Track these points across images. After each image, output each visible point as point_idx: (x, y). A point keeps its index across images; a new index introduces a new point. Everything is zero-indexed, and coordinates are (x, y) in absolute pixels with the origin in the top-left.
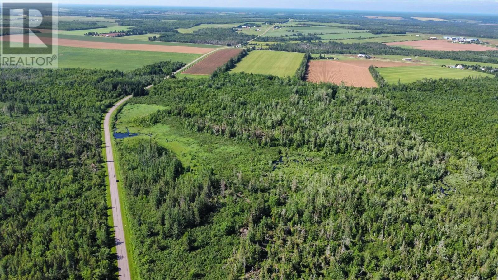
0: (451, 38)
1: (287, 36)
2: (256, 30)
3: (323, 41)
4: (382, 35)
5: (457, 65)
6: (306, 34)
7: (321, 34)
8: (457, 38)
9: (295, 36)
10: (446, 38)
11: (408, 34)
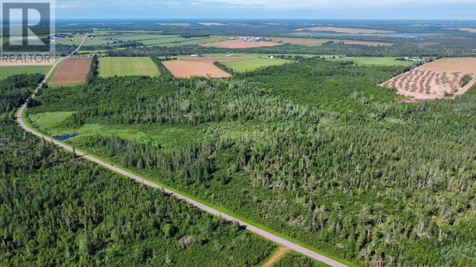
0: (245, 38)
1: (108, 44)
2: (72, 40)
3: (147, 46)
4: (192, 38)
5: (270, 57)
6: (126, 41)
7: (140, 40)
8: (249, 37)
9: (116, 43)
10: (241, 38)
11: (210, 36)
